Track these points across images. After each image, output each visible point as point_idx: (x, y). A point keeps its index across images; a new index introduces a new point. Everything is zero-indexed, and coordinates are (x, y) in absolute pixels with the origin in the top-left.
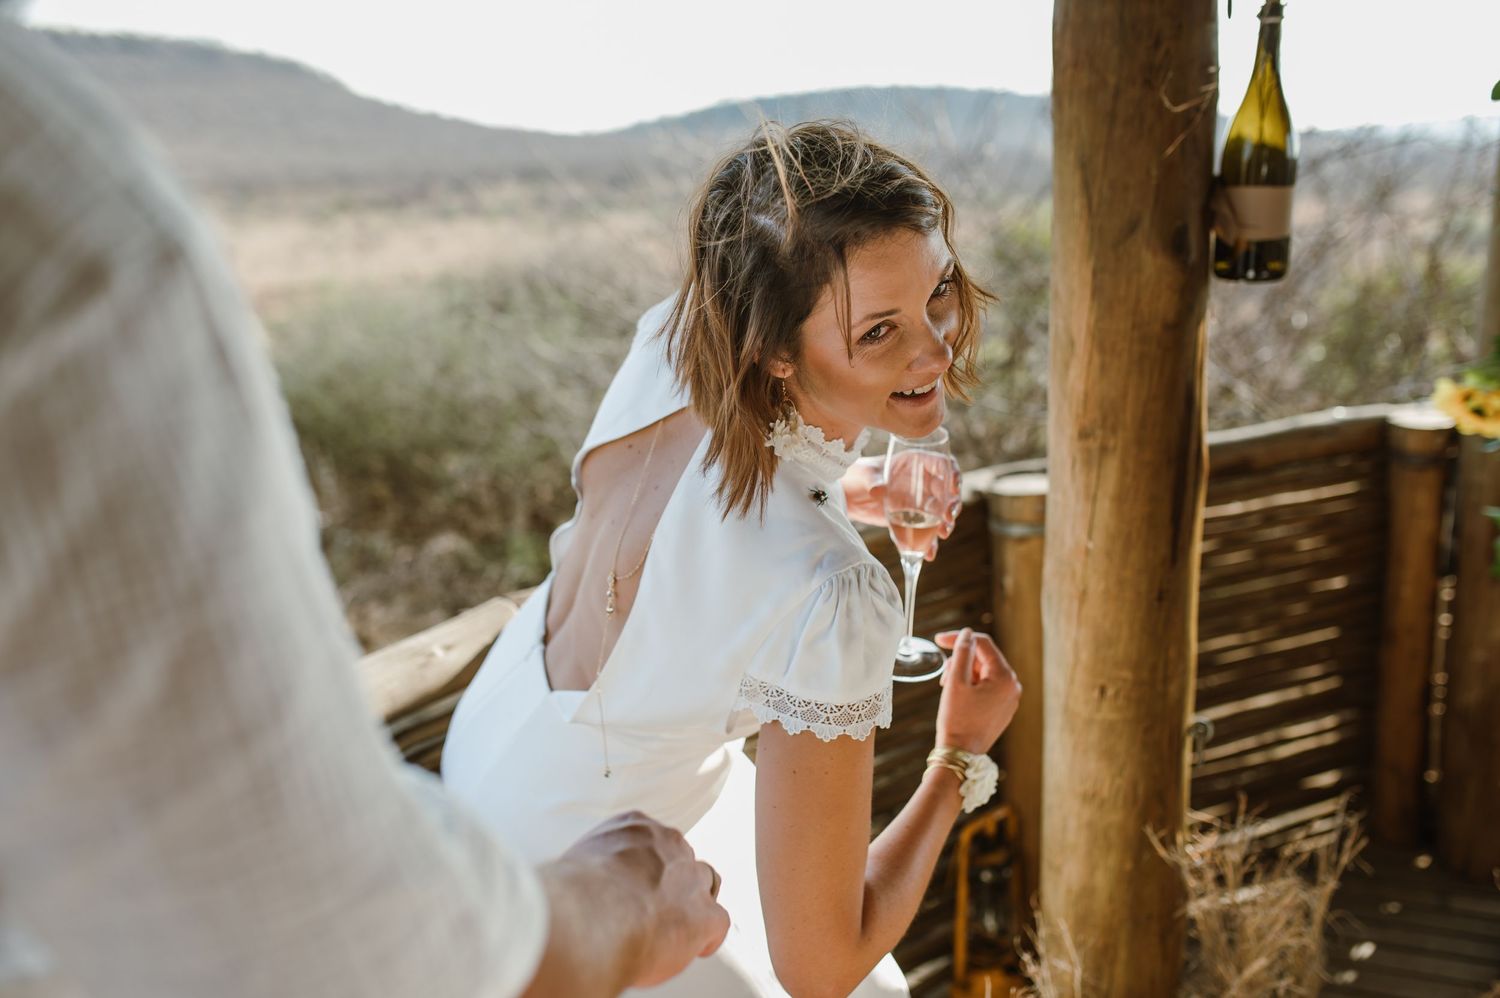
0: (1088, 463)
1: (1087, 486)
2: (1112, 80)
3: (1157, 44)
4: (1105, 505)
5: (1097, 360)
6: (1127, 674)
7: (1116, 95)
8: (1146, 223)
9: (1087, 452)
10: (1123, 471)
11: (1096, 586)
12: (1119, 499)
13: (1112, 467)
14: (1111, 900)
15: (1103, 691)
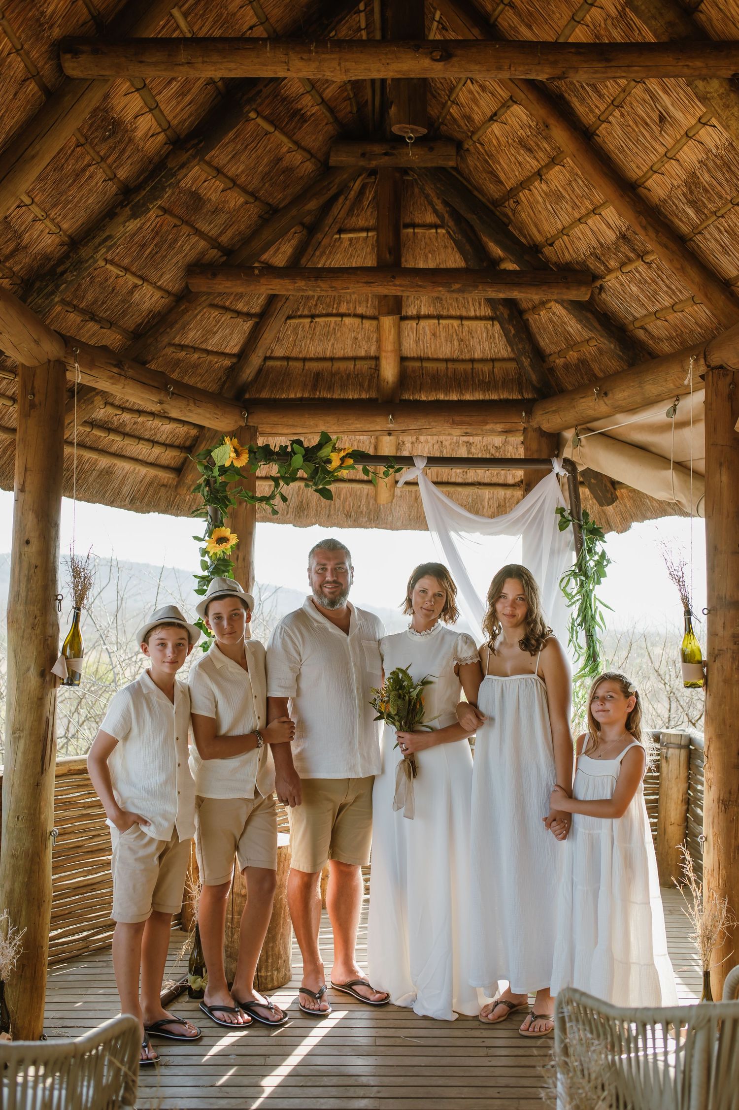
0: (15, 742)
1: (14, 749)
2: (23, 627)
3: (35, 618)
4: (20, 755)
5: (17, 709)
6: (26, 811)
7: (24, 632)
8: (32, 668)
9: (15, 738)
10: (25, 744)
11: (17, 782)
12: (24, 753)
13: (22, 742)
14: (20, 893)
15: (18, 818)
